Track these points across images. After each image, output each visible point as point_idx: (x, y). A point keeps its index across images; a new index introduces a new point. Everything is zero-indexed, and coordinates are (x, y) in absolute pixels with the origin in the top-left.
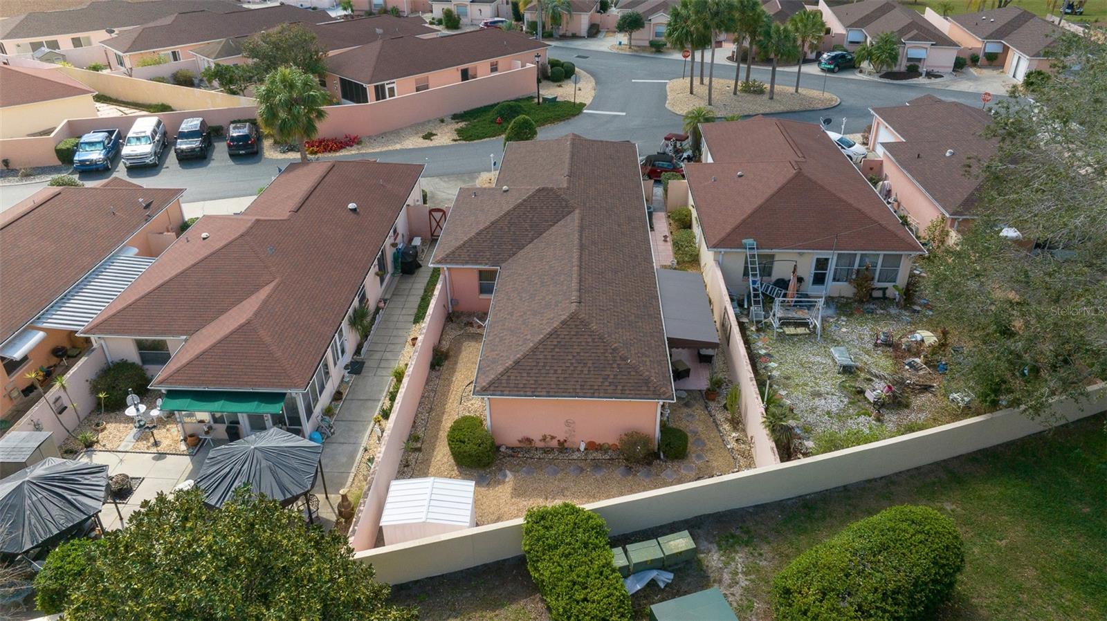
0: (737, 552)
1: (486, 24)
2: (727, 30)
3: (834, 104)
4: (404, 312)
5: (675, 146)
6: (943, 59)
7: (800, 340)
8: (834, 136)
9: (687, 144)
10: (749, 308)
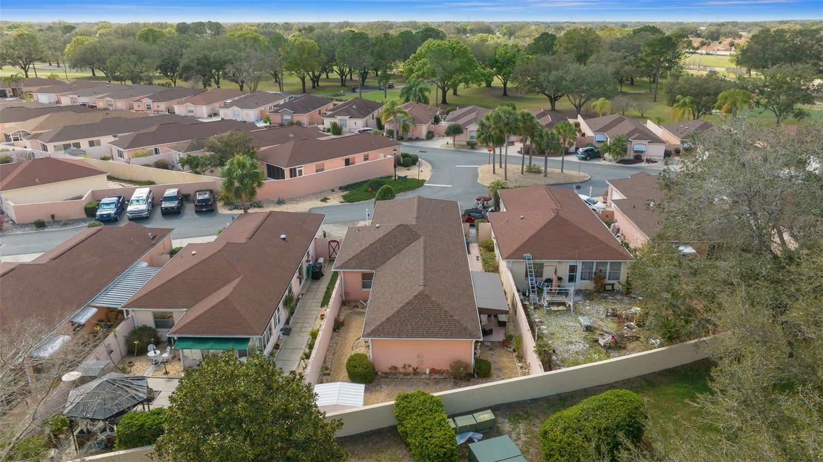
0: (520, 423)
1: (359, 132)
2: (515, 134)
3: (586, 179)
4: (314, 301)
5: (483, 204)
6: (656, 151)
7: (561, 314)
8: (584, 197)
9: (491, 202)
10: (529, 296)
